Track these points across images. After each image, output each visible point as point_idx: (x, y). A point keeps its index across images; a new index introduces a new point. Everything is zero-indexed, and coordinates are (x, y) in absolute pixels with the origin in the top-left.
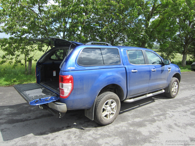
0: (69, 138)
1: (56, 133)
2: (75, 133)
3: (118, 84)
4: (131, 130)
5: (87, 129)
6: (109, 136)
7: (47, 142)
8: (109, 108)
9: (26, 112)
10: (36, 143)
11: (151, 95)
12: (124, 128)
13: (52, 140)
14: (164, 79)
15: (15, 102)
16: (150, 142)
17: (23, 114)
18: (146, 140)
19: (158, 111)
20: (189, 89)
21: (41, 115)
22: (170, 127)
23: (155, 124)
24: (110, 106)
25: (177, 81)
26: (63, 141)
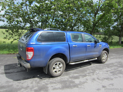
0: (32, 83)
1: (26, 80)
2: (37, 80)
3: (63, 53)
4: (69, 80)
5: (44, 78)
6: (55, 83)
7: (19, 84)
8: (58, 67)
9: (13, 68)
10: (13, 85)
11: (87, 61)
12: (65, 79)
13: (22, 83)
14: (97, 51)
15: (8, 63)
16: (77, 87)
17: (11, 70)
18: (76, 86)
19: (91, 70)
20: (116, 58)
21: (20, 70)
22: (94, 79)
23: (85, 78)
24: (59, 66)
25: (106, 53)
26: (28, 84)
